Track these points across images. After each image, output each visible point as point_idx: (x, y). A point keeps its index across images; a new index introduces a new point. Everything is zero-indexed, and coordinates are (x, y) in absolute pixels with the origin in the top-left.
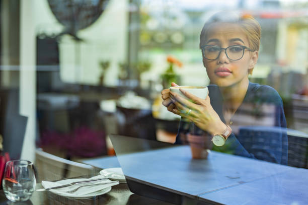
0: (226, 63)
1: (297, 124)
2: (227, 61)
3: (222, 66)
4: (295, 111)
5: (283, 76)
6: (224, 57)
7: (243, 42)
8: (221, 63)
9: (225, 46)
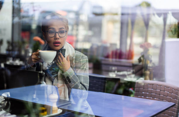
1: (104, 72)
2: (59, 38)
3: (57, 40)
4: (103, 66)
5: (98, 48)
6: (58, 36)
7: (64, 29)
8: (56, 39)
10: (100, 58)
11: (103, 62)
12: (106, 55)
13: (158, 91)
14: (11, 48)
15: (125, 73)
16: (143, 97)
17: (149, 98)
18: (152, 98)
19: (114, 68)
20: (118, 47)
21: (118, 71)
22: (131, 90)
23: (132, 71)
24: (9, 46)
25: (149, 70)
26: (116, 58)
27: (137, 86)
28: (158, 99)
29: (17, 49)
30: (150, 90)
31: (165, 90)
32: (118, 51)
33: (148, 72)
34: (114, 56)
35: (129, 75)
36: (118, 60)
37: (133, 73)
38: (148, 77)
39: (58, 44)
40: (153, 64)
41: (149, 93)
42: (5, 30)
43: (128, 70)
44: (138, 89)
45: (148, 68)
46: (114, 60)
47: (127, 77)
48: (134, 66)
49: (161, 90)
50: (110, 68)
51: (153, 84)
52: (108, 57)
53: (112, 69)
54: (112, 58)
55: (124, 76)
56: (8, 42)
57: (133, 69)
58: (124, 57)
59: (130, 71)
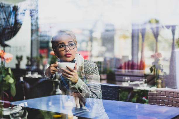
0: (69, 51)
1: (117, 83)
2: (69, 50)
4: (116, 76)
5: (111, 60)
8: (67, 51)
9: (67, 44)
10: (113, 69)
11: (116, 73)
12: (118, 66)
13: (171, 98)
14: (30, 63)
15: (138, 82)
16: (156, 104)
17: (163, 105)
18: (166, 105)
19: (127, 78)
20: (130, 58)
21: (131, 81)
22: (144, 98)
23: (144, 80)
24: (28, 62)
25: (161, 79)
26: (128, 69)
27: (150, 93)
28: (171, 106)
29: (35, 64)
30: (163, 97)
31: (178, 97)
32: (131, 63)
33: (160, 81)
34: (127, 67)
35: (141, 84)
36: (130, 70)
37: (146, 82)
38: (160, 86)
39: (70, 55)
40: (165, 73)
41: (162, 100)
42: (24, 47)
43: (141, 79)
44: (151, 96)
45: (160, 77)
46: (127, 70)
47: (140, 86)
48: (146, 76)
49: (174, 96)
50: (124, 78)
51: (165, 92)
52: (121, 68)
53: (125, 79)
54: (125, 69)
55: (137, 85)
56: (28, 58)
57: (145, 78)
58: (136, 67)
59: (142, 81)
